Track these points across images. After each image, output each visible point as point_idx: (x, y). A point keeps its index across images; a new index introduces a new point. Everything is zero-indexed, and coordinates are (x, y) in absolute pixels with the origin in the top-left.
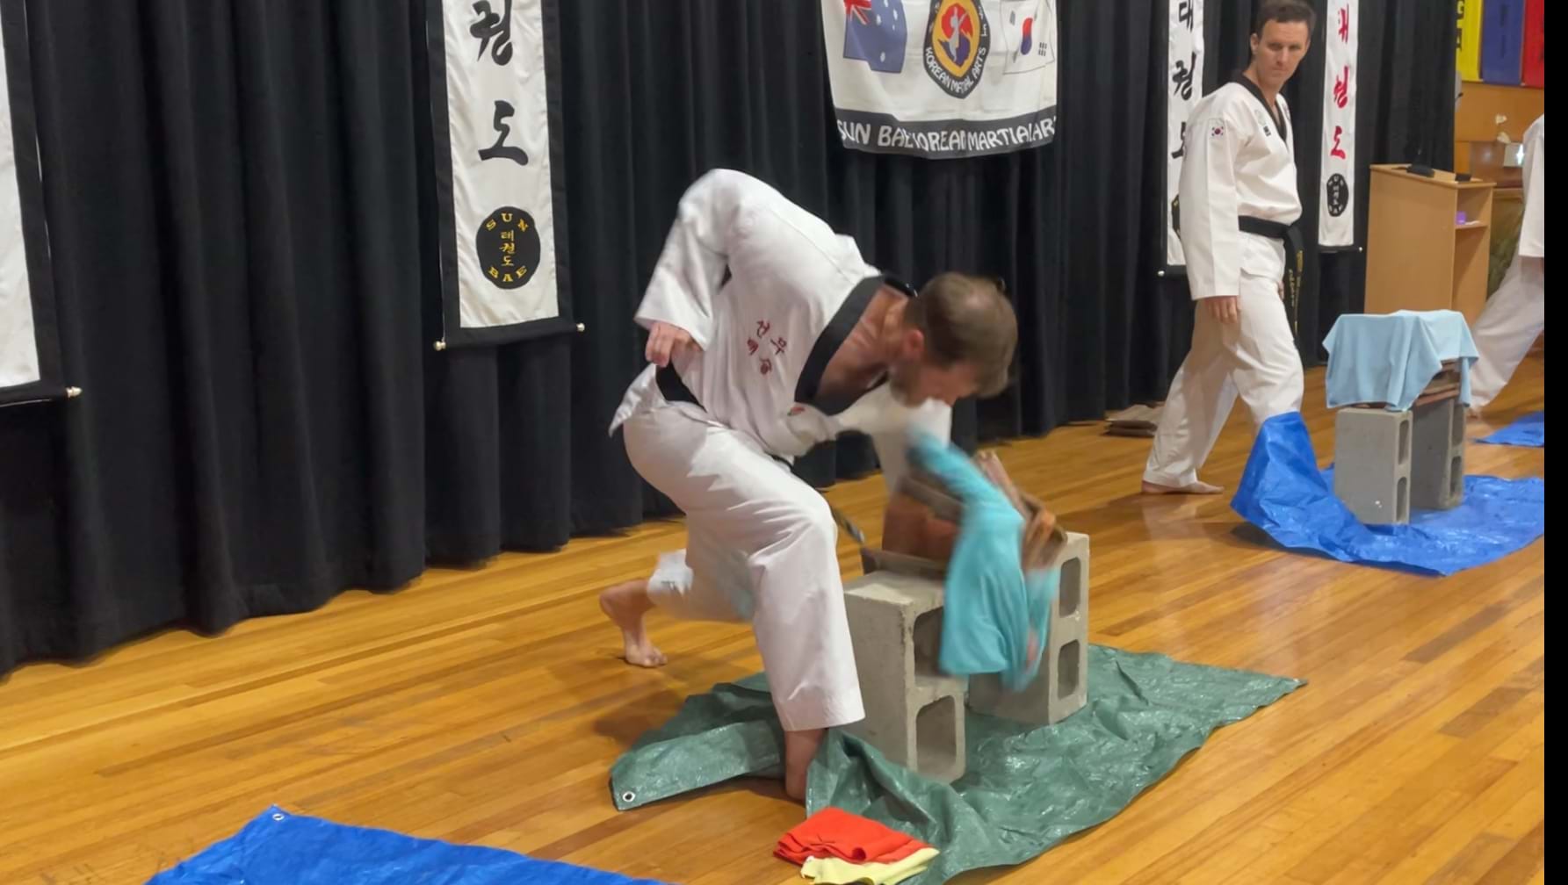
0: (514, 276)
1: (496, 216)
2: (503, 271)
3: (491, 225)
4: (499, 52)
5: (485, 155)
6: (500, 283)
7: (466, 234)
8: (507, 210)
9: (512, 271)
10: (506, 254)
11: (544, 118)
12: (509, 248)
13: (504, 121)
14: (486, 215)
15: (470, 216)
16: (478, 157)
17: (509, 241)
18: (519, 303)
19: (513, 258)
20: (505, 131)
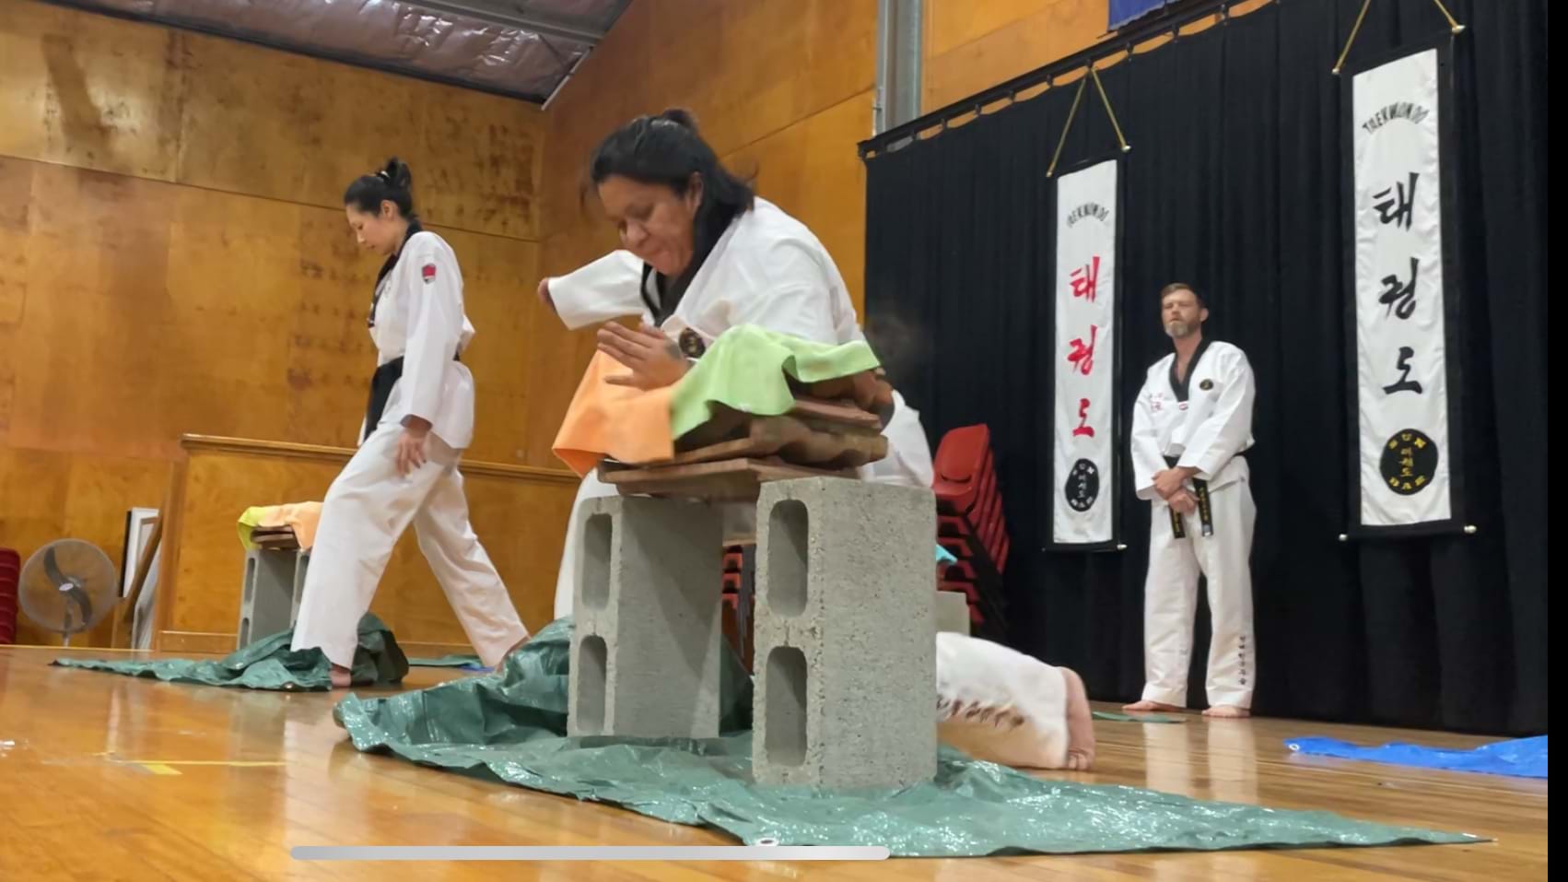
0: (1413, 484)
1: (1397, 437)
2: (1403, 480)
3: (1394, 444)
4: (1404, 309)
5: (1389, 390)
6: (1399, 490)
7: (1371, 453)
8: (1406, 431)
9: (1411, 480)
10: (1404, 466)
11: (1441, 354)
12: (1408, 462)
13: (1407, 362)
14: (1389, 436)
15: (1375, 439)
16: (1383, 392)
17: (1407, 456)
18: (1415, 507)
19: (1411, 469)
20: (1407, 368)
